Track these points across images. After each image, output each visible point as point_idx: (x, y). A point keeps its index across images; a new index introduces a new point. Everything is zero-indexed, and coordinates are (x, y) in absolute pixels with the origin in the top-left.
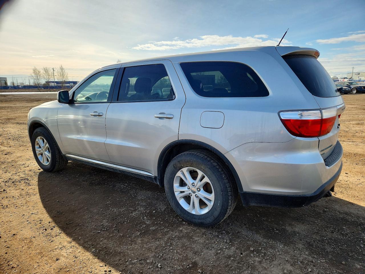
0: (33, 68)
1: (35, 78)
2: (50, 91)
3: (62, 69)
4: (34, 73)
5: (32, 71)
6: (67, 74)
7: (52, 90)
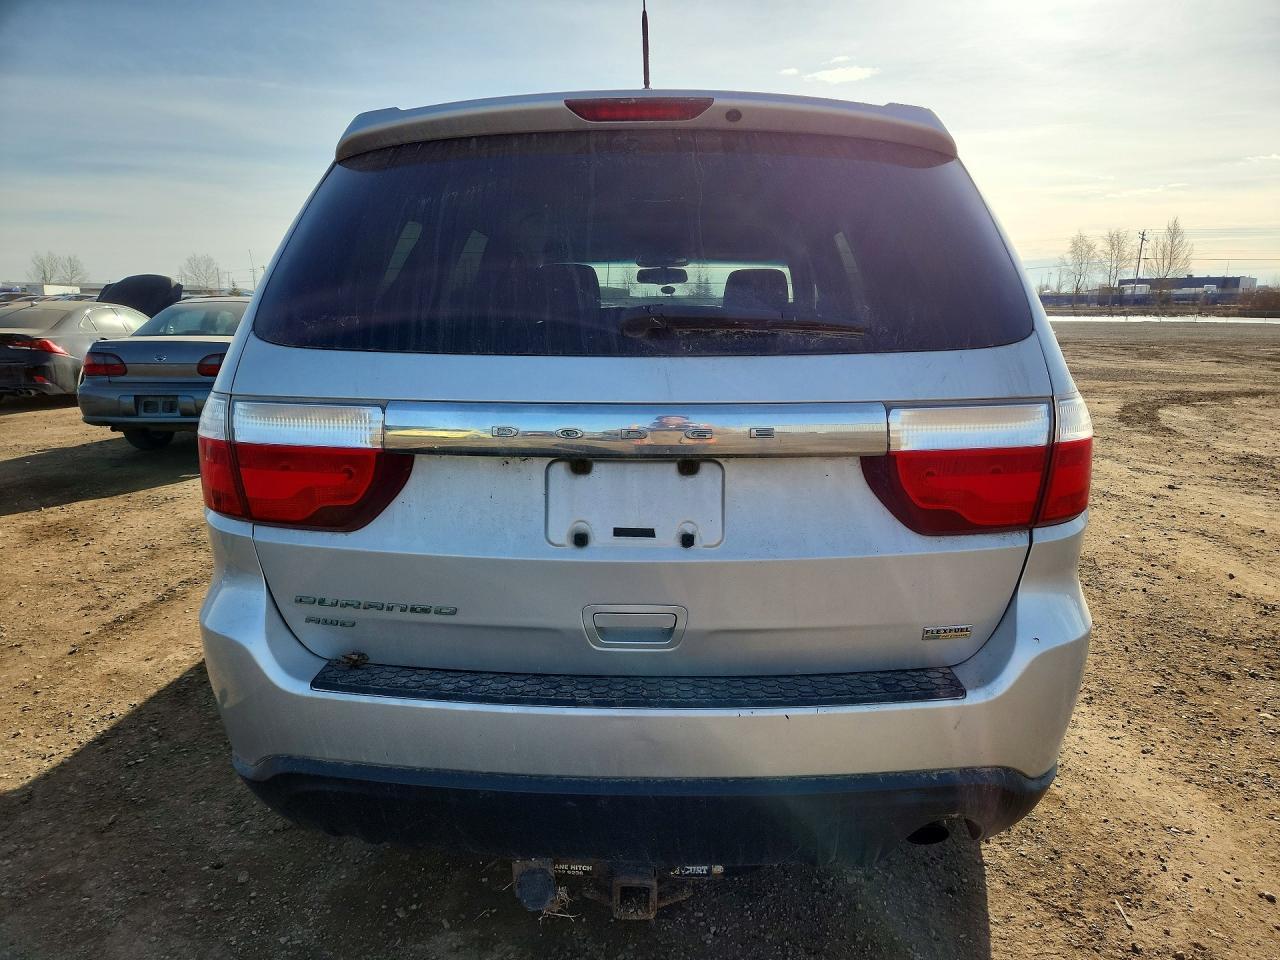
0: (1073, 235)
1: (1071, 268)
2: (1111, 314)
3: (1174, 232)
4: (1072, 252)
5: (1068, 246)
6: (1191, 250)
7: (1118, 311)
